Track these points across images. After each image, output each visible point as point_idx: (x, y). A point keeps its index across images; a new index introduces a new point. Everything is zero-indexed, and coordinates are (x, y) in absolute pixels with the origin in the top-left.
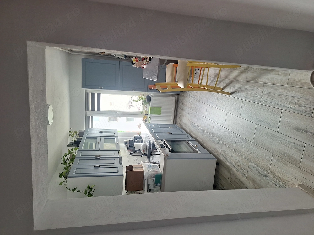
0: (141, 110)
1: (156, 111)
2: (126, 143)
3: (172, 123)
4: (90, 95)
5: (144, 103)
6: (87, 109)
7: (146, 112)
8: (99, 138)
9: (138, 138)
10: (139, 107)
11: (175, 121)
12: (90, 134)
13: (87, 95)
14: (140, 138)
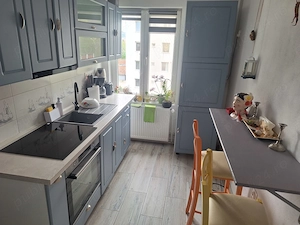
0: (150, 93)
1: (149, 115)
2: (100, 71)
3: (132, 136)
4: (174, 17)
5: (160, 97)
6: (152, 12)
7: (147, 101)
8: (104, 28)
9: (108, 90)
10: (155, 89)
11: (134, 140)
12: (112, 13)
13: (174, 12)
14: (108, 93)
